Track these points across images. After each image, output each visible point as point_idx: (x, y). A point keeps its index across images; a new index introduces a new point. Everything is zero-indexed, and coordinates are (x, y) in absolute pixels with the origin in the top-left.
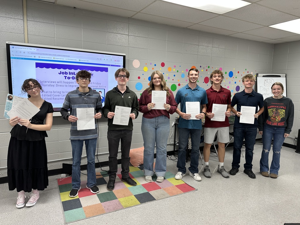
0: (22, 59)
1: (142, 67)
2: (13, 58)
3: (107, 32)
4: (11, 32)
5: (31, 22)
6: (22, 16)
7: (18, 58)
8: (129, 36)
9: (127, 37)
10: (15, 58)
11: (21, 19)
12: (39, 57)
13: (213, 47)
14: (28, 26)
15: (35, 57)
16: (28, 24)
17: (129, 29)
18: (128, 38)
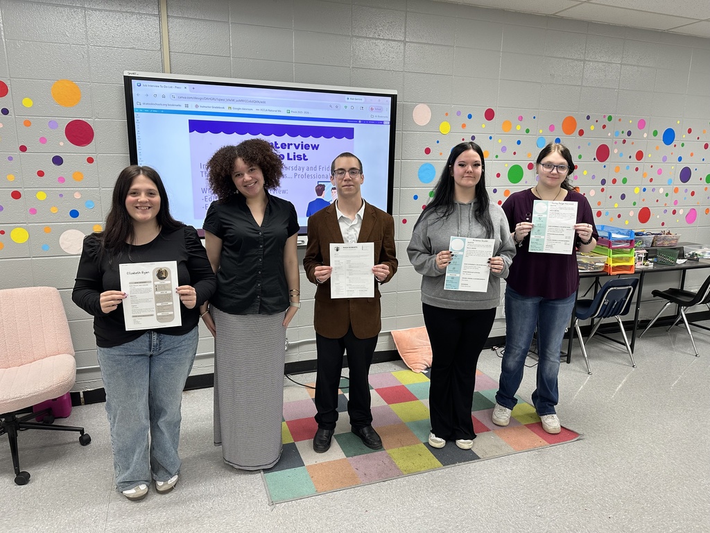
0: (159, 111)
1: (435, 122)
2: (139, 110)
3: (353, 36)
4: (133, 48)
5: (175, 20)
6: (156, 7)
7: (150, 111)
8: (405, 44)
9: (402, 47)
10: (144, 111)
11: (154, 15)
12: (197, 106)
13: (625, 64)
14: (171, 30)
15: (187, 106)
16: (170, 25)
17: (406, 27)
18: (405, 49)
